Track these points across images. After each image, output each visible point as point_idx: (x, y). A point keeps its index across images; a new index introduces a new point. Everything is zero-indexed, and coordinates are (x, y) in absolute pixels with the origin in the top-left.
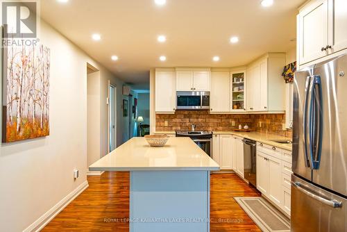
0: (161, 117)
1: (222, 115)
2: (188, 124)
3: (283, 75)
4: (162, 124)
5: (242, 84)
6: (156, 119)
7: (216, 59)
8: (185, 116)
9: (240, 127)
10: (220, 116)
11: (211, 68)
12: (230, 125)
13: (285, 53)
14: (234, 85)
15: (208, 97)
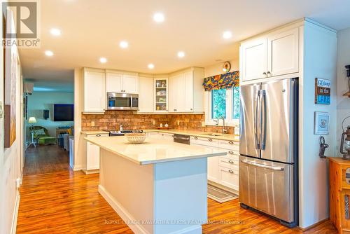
0: (87, 117)
1: (145, 116)
2: (114, 124)
3: (204, 84)
4: (88, 124)
5: (165, 89)
6: (82, 119)
7: (151, 66)
8: (112, 116)
9: (161, 125)
10: (144, 116)
11: (139, 73)
12: (151, 124)
13: (203, 68)
14: (158, 90)
15: (137, 99)
